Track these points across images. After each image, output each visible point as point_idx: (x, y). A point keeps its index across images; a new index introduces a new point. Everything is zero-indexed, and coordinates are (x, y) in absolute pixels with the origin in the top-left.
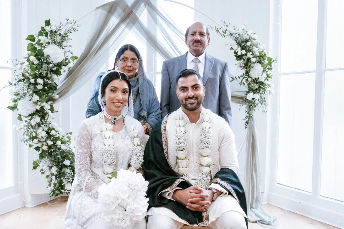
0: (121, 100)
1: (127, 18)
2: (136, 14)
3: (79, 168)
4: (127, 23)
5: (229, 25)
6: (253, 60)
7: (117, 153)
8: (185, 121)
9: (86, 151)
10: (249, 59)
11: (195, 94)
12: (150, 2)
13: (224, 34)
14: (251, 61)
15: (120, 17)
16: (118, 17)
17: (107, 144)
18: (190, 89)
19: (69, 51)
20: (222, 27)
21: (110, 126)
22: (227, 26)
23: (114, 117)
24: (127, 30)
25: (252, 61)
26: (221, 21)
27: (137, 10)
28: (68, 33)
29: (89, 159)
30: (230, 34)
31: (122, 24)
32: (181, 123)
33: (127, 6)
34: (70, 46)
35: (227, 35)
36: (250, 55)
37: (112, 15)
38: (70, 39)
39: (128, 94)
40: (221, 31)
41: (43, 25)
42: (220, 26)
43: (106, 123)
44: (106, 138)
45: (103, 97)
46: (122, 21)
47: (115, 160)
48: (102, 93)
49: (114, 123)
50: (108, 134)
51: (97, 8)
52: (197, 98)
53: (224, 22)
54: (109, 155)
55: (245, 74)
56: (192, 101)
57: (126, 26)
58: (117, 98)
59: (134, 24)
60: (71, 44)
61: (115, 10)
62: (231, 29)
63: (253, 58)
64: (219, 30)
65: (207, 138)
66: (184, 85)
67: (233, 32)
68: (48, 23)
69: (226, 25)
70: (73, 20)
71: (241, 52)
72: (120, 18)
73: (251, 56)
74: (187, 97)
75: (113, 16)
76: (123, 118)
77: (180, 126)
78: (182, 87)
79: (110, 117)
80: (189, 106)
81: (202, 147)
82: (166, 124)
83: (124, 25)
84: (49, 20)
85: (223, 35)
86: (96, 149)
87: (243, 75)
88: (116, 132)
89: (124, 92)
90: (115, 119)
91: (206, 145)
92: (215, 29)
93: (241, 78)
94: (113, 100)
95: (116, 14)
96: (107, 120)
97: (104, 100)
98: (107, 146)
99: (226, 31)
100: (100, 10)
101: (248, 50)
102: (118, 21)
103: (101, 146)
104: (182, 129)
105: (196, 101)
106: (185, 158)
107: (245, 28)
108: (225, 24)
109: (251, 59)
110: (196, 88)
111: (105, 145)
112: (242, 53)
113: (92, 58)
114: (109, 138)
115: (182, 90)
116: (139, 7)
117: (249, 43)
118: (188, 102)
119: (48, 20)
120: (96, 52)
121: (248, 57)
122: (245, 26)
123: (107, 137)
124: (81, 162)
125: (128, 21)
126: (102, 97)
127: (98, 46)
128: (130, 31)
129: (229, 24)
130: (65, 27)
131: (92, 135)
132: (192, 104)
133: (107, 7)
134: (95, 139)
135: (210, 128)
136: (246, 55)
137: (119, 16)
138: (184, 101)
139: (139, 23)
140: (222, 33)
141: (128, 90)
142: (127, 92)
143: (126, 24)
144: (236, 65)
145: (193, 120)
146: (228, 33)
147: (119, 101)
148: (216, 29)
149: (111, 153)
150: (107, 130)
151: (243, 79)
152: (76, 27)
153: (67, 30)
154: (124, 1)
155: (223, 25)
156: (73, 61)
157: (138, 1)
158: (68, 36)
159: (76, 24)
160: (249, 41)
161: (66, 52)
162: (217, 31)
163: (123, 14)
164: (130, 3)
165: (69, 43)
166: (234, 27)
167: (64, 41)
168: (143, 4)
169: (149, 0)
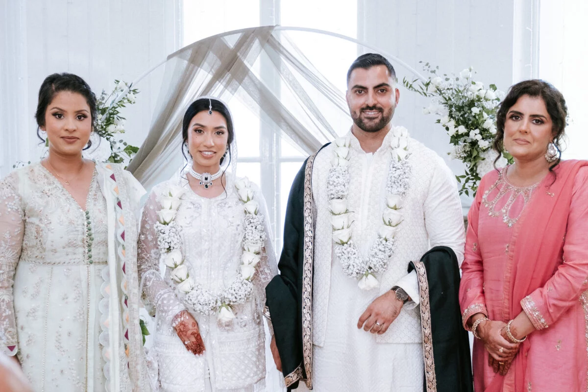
1: (227, 70)
2: (245, 62)
4: (226, 80)
5: (437, 70)
6: (483, 144)
10: (474, 144)
12: (271, 35)
13: (425, 91)
14: (478, 146)
15: (213, 70)
16: (211, 70)
18: (371, 92)
19: (121, 141)
20: (421, 76)
22: (434, 72)
23: (204, 176)
25: (480, 146)
26: (421, 62)
27: (245, 54)
28: (119, 108)
31: (218, 82)
33: (226, 47)
34: (123, 132)
35: (430, 92)
36: (476, 134)
37: (199, 67)
38: (121, 118)
39: (225, 136)
40: (416, 86)
42: (416, 75)
46: (218, 76)
49: (207, 186)
51: (170, 57)
53: (427, 64)
55: (469, 173)
57: (226, 87)
59: (240, 81)
60: (122, 128)
61: (204, 57)
62: (438, 80)
63: (483, 141)
64: (412, 85)
67: (444, 85)
69: (430, 69)
70: (126, 84)
71: (457, 129)
73: (479, 137)
75: (201, 68)
78: (356, 86)
79: (199, 176)
83: (221, 84)
85: (423, 94)
87: (465, 175)
89: (218, 133)
90: (206, 179)
92: (404, 83)
93: (463, 180)
94: (199, 147)
95: (205, 64)
100: (175, 60)
101: (473, 124)
102: (210, 77)
107: (471, 75)
108: (429, 67)
109: (479, 143)
110: (382, 90)
112: (457, 131)
113: (162, 150)
115: (356, 91)
116: (249, 46)
117: (475, 110)
118: (364, 116)
120: (170, 140)
121: (472, 139)
122: (470, 70)
125: (228, 76)
127: (173, 129)
128: (233, 94)
129: (437, 67)
130: (112, 98)
132: (371, 119)
133: (189, 53)
136: (467, 134)
137: (212, 67)
138: (358, 113)
139: (250, 78)
140: (421, 90)
141: (225, 130)
142: (223, 133)
143: (224, 83)
144: (449, 154)
146: (432, 88)
148: (406, 83)
151: (467, 181)
152: (131, 96)
153: (116, 101)
154: (222, 38)
155: (424, 70)
156: (130, 156)
157: (247, 36)
158: (118, 112)
159: (132, 89)
160: (476, 104)
161: (115, 143)
162: (407, 86)
163: (219, 63)
164: (231, 42)
165: (120, 127)
166: (445, 75)
167: (111, 123)
168: (256, 43)
169: (268, 33)
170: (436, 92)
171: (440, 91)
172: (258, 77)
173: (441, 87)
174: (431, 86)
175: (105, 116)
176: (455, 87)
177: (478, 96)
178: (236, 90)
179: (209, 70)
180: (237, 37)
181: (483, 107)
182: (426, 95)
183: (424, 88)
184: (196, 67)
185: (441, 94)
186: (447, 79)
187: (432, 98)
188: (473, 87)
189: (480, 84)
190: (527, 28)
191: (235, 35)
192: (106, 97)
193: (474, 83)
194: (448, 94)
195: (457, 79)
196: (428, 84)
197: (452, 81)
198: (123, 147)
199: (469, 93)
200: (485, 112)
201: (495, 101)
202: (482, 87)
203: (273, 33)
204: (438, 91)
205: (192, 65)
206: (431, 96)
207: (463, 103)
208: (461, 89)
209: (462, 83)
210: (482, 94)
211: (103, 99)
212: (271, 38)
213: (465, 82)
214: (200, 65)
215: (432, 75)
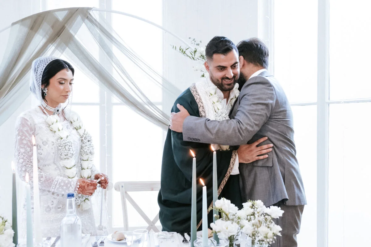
1: (57, 36)
2: (71, 32)
4: (57, 43)
12: (90, 14)
13: (193, 56)
15: (47, 36)
16: (45, 36)
20: (191, 46)
22: (198, 45)
23: (57, 109)
26: (190, 38)
30: (202, 55)
31: (50, 44)
33: (57, 20)
35: (197, 57)
40: (188, 52)
42: (187, 45)
46: (51, 40)
51: (14, 24)
53: (194, 40)
56: (229, 81)
57: (56, 48)
59: (67, 45)
62: (202, 49)
64: (185, 51)
75: (38, 34)
78: (219, 66)
83: (53, 45)
85: (192, 58)
90: (58, 111)
92: (180, 50)
95: (41, 31)
99: (195, 52)
100: (17, 26)
102: (44, 41)
108: (195, 42)
111: (62, 138)
113: (5, 95)
115: (219, 69)
116: (73, 21)
125: (59, 40)
128: (62, 53)
129: (201, 42)
132: (229, 85)
133: (29, 22)
137: (46, 34)
140: (190, 55)
143: (55, 45)
146: (198, 54)
148: (182, 50)
155: (192, 43)
157: (73, 13)
162: (182, 52)
163: (51, 31)
164: (61, 16)
168: (79, 18)
169: (87, 12)
170: (200, 57)
178: (64, 50)
179: (43, 35)
180: (65, 13)
182: (194, 59)
183: (193, 54)
184: (34, 33)
185: (204, 58)
187: (198, 61)
190: (267, 16)
191: (64, 11)
203: (91, 12)
204: (202, 57)
205: (31, 32)
206: (197, 59)
214: (36, 31)
215: (197, 47)
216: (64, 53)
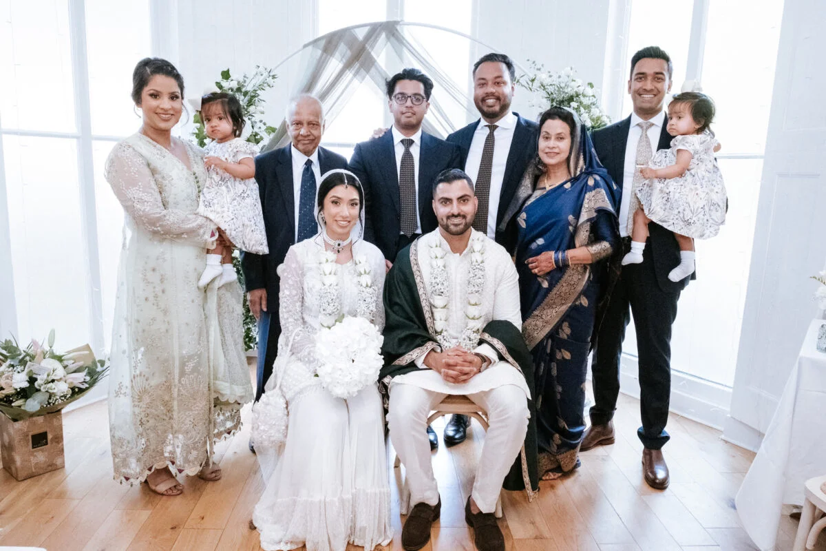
0: (347, 217)
1: (356, 60)
2: (373, 53)
3: (285, 317)
4: (355, 69)
5: (542, 68)
7: (341, 295)
8: (443, 250)
9: (294, 292)
11: (462, 211)
12: (397, 30)
13: (531, 87)
16: (342, 60)
17: (327, 283)
18: (455, 202)
19: (261, 121)
20: (528, 72)
21: (331, 256)
22: (539, 69)
23: (338, 242)
24: (356, 82)
26: (528, 60)
27: (372, 47)
28: (260, 91)
29: (299, 304)
31: (347, 71)
32: (439, 252)
33: (355, 38)
34: (263, 113)
35: (535, 88)
37: (331, 56)
38: (261, 100)
39: (358, 207)
41: (219, 78)
42: (523, 71)
43: (326, 250)
44: (325, 275)
45: (322, 213)
46: (348, 66)
47: (339, 308)
48: (319, 206)
49: (339, 251)
50: (328, 267)
51: (305, 46)
52: (464, 217)
53: (534, 62)
54: (330, 301)
56: (457, 221)
57: (355, 75)
58: (341, 214)
59: (368, 71)
60: (262, 109)
61: (336, 47)
62: (543, 77)
64: (520, 80)
65: (477, 277)
66: (446, 195)
67: (547, 81)
68: (226, 75)
69: (536, 67)
70: (267, 70)
72: (344, 60)
74: (450, 214)
75: (333, 57)
76: (351, 244)
77: (436, 257)
78: (442, 198)
79: (332, 242)
80: (452, 227)
81: (470, 291)
82: (416, 255)
84: (228, 70)
85: (528, 88)
86: (310, 289)
88: (342, 264)
89: (352, 205)
90: (339, 245)
91: (476, 289)
94: (335, 217)
95: (337, 54)
96: (327, 246)
97: (323, 216)
98: (326, 287)
99: (534, 79)
100: (309, 49)
102: (341, 66)
103: (318, 286)
104: (440, 263)
105: (464, 221)
106: (445, 307)
107: (571, 73)
108: (535, 65)
110: (464, 201)
111: (324, 285)
114: (330, 274)
115: (442, 202)
116: (376, 40)
117: (574, 105)
118: (450, 222)
119: (226, 70)
122: (571, 69)
123: (327, 273)
124: (287, 309)
125: (357, 65)
126: (320, 211)
128: (361, 83)
129: (543, 65)
130: (254, 82)
131: (305, 269)
132: (456, 225)
133: (323, 43)
134: (308, 274)
135: (482, 262)
137: (343, 57)
138: (445, 220)
139: (377, 69)
140: (526, 85)
141: (358, 202)
142: (356, 204)
143: (353, 72)
145: (457, 249)
146: (536, 84)
147: (344, 219)
149: (333, 297)
150: (327, 261)
152: (270, 80)
153: (257, 85)
154: (352, 30)
155: (531, 67)
156: (269, 135)
157: (375, 30)
158: (259, 95)
159: (271, 74)
160: (575, 100)
161: (256, 122)
163: (349, 53)
164: (361, 34)
165: (259, 108)
166: (549, 72)
167: (252, 105)
168: (383, 35)
169: (394, 27)
170: (540, 87)
171: (544, 87)
172: (384, 68)
173: (545, 83)
174: (536, 81)
175: (247, 98)
176: (556, 83)
177: (576, 92)
178: (363, 79)
179: (340, 59)
180: (366, 29)
181: (581, 103)
182: (531, 90)
183: (530, 83)
184: (329, 57)
185: (544, 89)
186: (550, 76)
187: (536, 92)
188: (573, 83)
189: (579, 82)
191: (364, 28)
192: (248, 81)
193: (573, 80)
194: (551, 89)
195: (560, 77)
196: (533, 81)
197: (555, 77)
198: (264, 127)
199: (570, 89)
200: (583, 107)
201: (591, 98)
202: (580, 84)
203: (398, 28)
204: (542, 87)
205: (325, 55)
206: (536, 90)
207: (563, 97)
208: (563, 85)
209: (564, 79)
210: (581, 90)
211: (245, 82)
212: (395, 31)
213: (566, 79)
214: (332, 54)
215: (537, 72)
216: (363, 82)
